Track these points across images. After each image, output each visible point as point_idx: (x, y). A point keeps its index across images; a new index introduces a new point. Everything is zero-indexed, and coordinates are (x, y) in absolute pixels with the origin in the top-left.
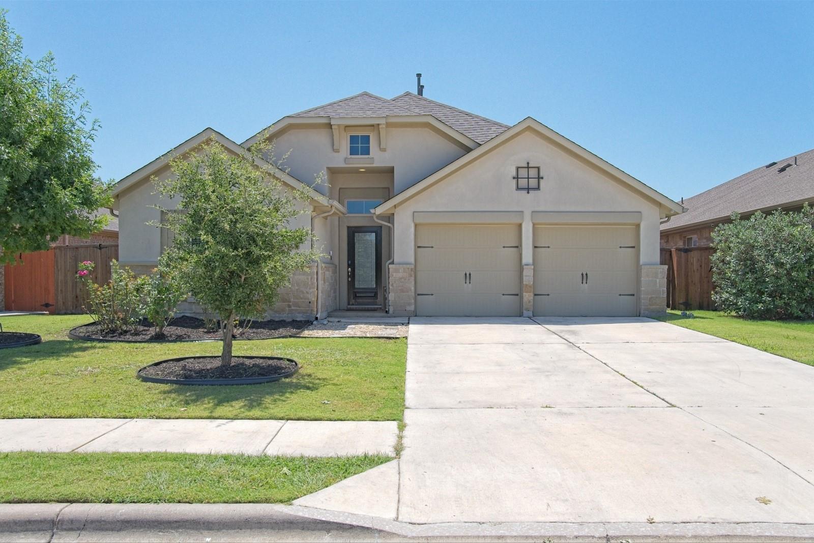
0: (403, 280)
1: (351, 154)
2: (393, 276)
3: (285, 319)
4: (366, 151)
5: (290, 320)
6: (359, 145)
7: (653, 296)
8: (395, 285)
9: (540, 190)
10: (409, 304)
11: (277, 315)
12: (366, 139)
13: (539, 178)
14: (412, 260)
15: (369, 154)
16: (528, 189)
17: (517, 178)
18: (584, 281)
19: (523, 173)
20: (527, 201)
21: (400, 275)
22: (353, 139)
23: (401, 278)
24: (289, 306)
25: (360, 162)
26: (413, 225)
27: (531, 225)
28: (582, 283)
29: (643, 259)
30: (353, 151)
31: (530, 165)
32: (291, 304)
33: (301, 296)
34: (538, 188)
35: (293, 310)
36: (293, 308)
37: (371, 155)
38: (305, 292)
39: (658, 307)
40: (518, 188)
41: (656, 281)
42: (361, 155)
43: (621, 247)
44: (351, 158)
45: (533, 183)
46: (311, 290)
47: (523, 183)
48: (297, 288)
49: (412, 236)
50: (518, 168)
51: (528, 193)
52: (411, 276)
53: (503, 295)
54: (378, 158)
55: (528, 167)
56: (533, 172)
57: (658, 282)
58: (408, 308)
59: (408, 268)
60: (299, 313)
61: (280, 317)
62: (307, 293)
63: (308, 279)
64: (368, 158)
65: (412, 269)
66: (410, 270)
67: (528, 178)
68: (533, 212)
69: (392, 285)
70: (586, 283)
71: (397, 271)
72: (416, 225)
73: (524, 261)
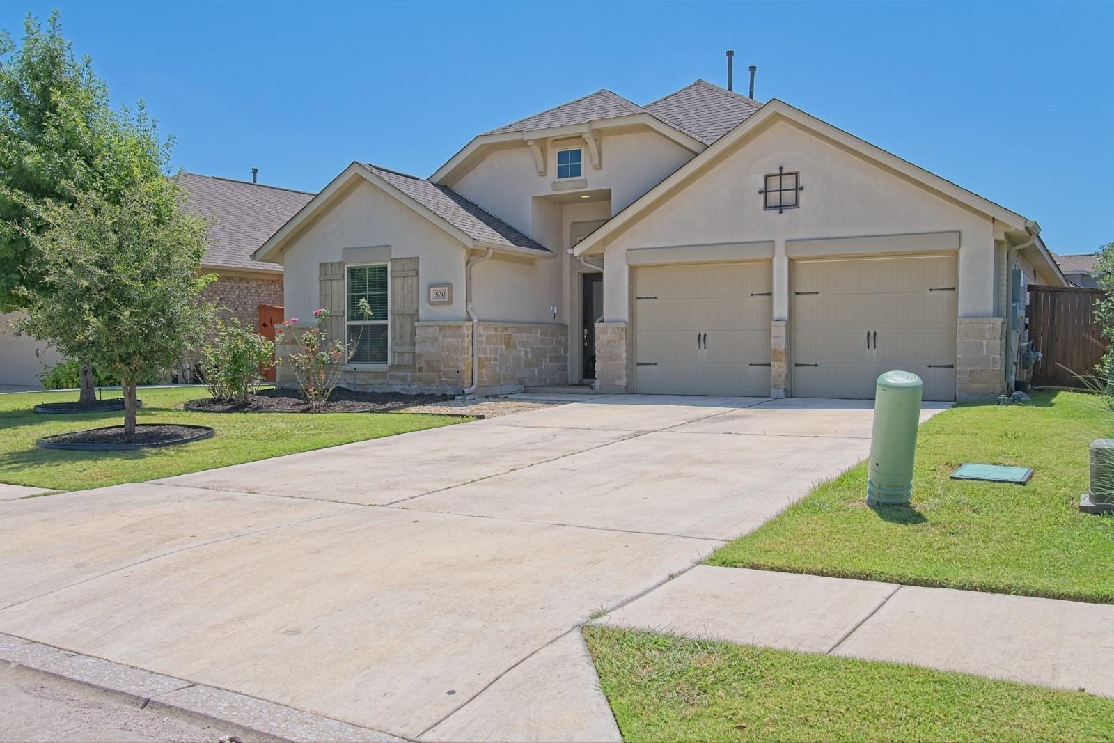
0: (611, 343)
1: (559, 177)
2: (599, 338)
3: (434, 392)
4: (577, 171)
5: (440, 394)
6: (570, 164)
7: (977, 368)
8: (602, 351)
9: (799, 207)
10: (619, 377)
11: (427, 388)
12: (577, 155)
13: (798, 189)
14: (626, 317)
15: (580, 175)
16: (781, 208)
17: (765, 191)
18: (872, 345)
19: (774, 183)
20: (781, 226)
21: (608, 337)
22: (562, 156)
23: (609, 342)
24: (440, 377)
25: (570, 186)
26: (627, 268)
27: (786, 261)
28: (869, 347)
29: (961, 310)
30: (562, 173)
31: (784, 171)
32: (441, 373)
33: (451, 364)
34: (796, 205)
35: (442, 381)
36: (443, 379)
37: (582, 177)
38: (455, 359)
39: (984, 385)
40: (767, 207)
41: (982, 344)
42: (571, 176)
43: (931, 290)
44: (559, 182)
45: (789, 197)
46: (461, 357)
47: (774, 198)
48: (447, 354)
49: (626, 284)
50: (766, 177)
51: (781, 212)
52: (622, 338)
53: (751, 365)
54: (592, 179)
55: (781, 175)
56: (789, 182)
57: (985, 345)
58: (618, 382)
59: (618, 328)
60: (449, 385)
61: (431, 390)
62: (458, 360)
63: (458, 342)
64: (580, 180)
65: (622, 328)
66: (620, 329)
67: (781, 190)
68: (788, 241)
69: (599, 351)
70: (875, 347)
71: (604, 331)
72: (632, 269)
73: (775, 315)
